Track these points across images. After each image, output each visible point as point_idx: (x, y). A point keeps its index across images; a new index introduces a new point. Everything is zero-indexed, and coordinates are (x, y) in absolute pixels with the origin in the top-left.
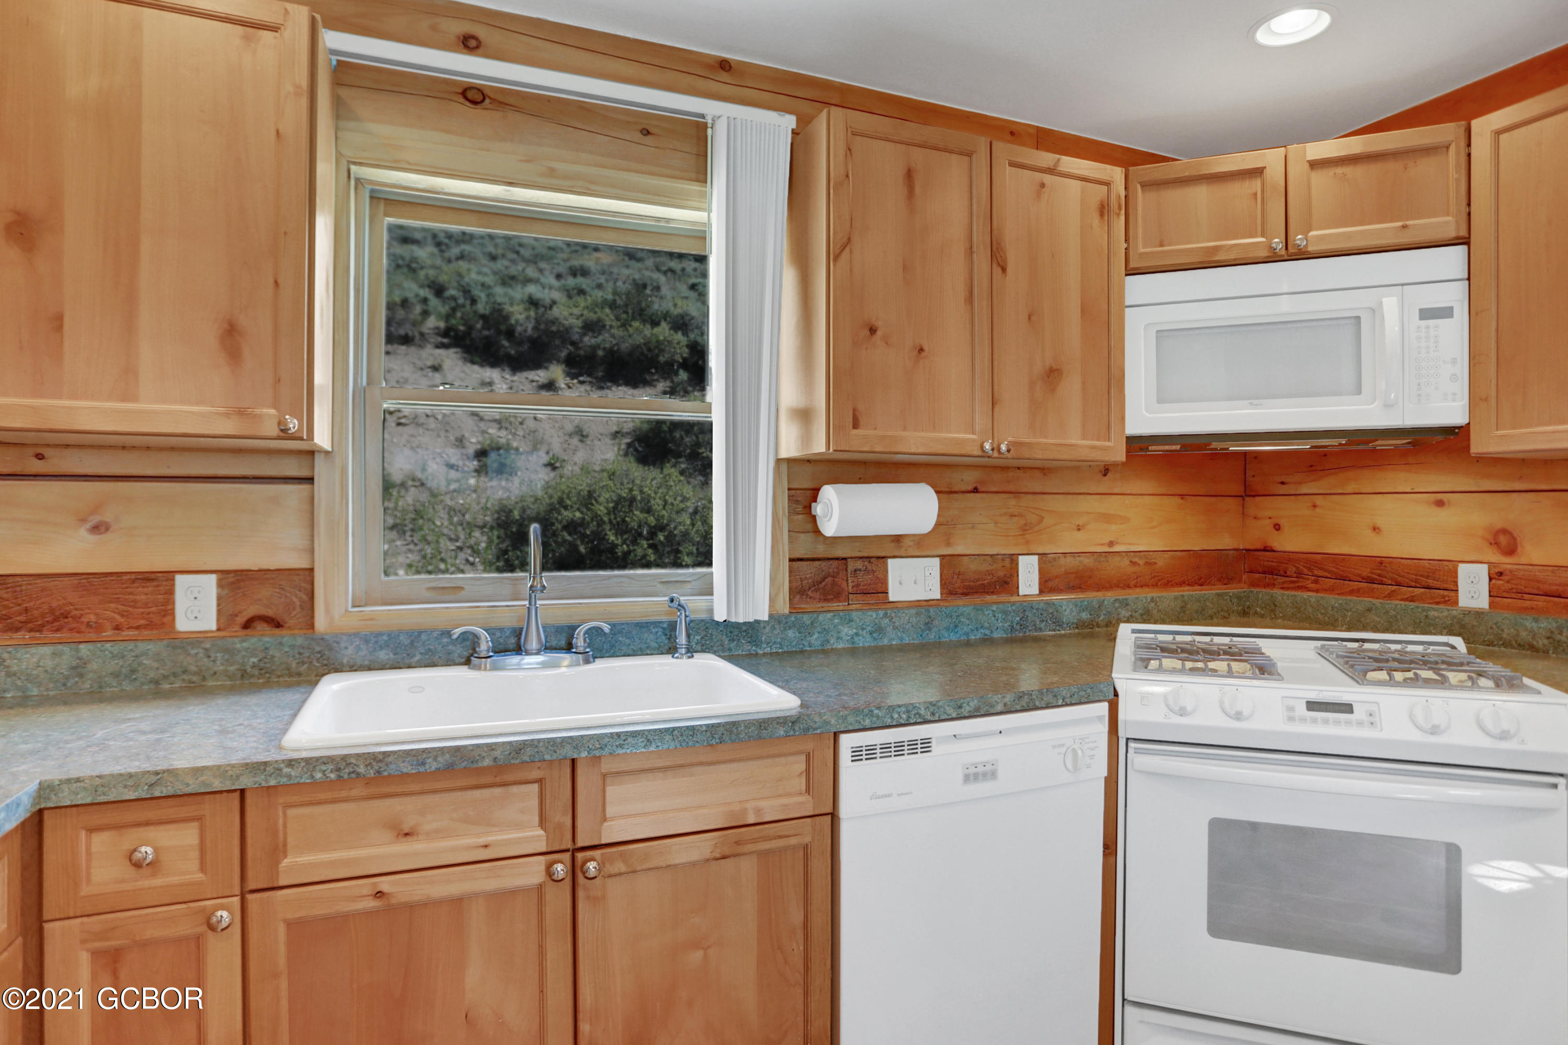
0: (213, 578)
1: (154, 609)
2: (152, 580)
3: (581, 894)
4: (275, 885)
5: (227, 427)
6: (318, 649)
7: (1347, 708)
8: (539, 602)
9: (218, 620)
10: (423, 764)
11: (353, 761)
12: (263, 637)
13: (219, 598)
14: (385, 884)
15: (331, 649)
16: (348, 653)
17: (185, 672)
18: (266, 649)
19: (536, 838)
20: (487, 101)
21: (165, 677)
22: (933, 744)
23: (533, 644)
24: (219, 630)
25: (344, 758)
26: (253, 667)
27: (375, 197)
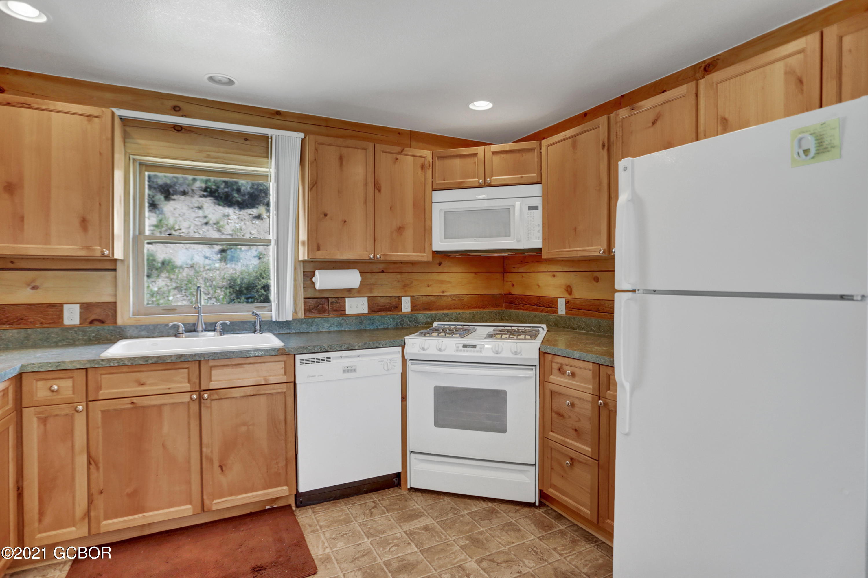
0: (78, 306)
1: (55, 317)
2: (55, 306)
3: (202, 405)
4: (98, 399)
5: (83, 253)
6: (118, 331)
7: (474, 346)
8: (202, 315)
9: (80, 321)
10: (147, 361)
11: (123, 360)
12: (98, 327)
13: (81, 313)
14: (134, 400)
15: (123, 331)
16: (130, 332)
17: (67, 339)
18: (98, 331)
19: (187, 387)
20: (183, 130)
21: (60, 341)
22: (331, 359)
23: (200, 329)
24: (80, 324)
25: (120, 359)
26: (93, 337)
27: (141, 164)
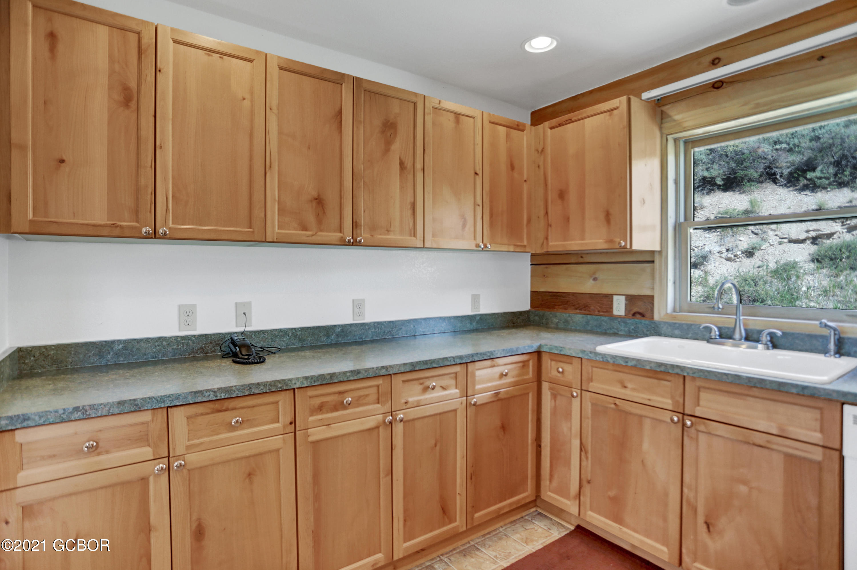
0: (624, 297)
1: (608, 306)
2: (607, 297)
3: (685, 433)
4: (590, 390)
5: (604, 246)
6: (653, 326)
8: (741, 318)
9: (625, 312)
12: (638, 319)
13: (626, 304)
14: (618, 401)
15: (658, 327)
16: (664, 329)
17: (613, 328)
18: (637, 324)
19: (668, 403)
20: (724, 84)
21: (608, 329)
23: (737, 336)
24: (625, 315)
26: (633, 329)
27: (686, 142)
